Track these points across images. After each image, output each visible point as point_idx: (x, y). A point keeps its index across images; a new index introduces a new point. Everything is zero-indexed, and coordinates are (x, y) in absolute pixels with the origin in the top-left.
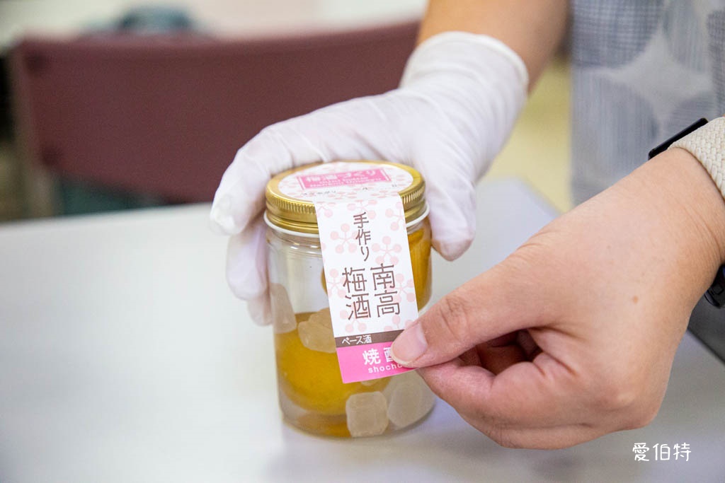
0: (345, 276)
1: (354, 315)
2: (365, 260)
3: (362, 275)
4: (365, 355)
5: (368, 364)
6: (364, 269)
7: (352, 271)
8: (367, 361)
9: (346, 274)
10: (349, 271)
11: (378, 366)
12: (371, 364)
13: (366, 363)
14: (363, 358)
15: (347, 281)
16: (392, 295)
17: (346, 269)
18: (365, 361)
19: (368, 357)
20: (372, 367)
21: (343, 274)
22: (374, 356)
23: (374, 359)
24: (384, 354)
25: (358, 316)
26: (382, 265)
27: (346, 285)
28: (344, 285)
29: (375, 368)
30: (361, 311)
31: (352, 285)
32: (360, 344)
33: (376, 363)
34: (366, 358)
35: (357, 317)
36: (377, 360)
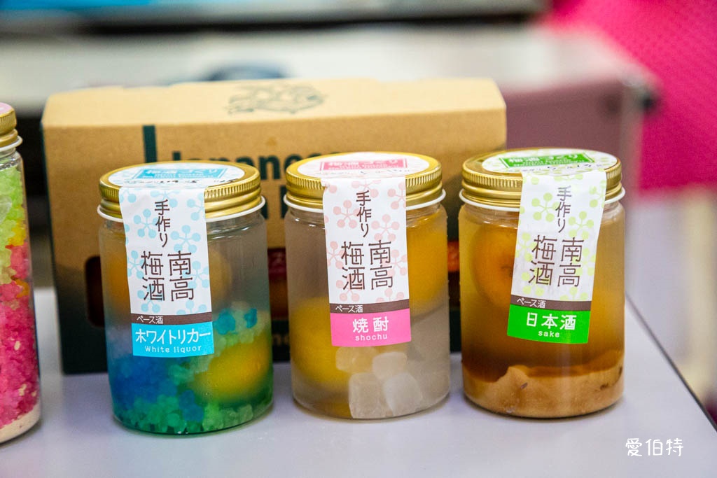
0: (344, 249)
1: (348, 286)
2: (364, 236)
3: (360, 250)
4: (355, 323)
5: (356, 331)
6: (362, 245)
7: (351, 245)
8: (356, 329)
9: (345, 247)
10: (348, 245)
11: (365, 335)
12: (359, 332)
13: (354, 331)
14: (352, 325)
15: (345, 254)
16: (387, 269)
17: (345, 243)
18: (354, 328)
19: (358, 325)
20: (359, 335)
21: (342, 247)
22: (363, 325)
23: (363, 328)
24: (373, 324)
25: (353, 287)
26: (380, 241)
27: (344, 257)
28: (342, 258)
29: (362, 336)
30: (356, 282)
31: (349, 259)
32: (351, 312)
33: (364, 331)
34: (355, 326)
35: (351, 288)
36: (365, 329)
